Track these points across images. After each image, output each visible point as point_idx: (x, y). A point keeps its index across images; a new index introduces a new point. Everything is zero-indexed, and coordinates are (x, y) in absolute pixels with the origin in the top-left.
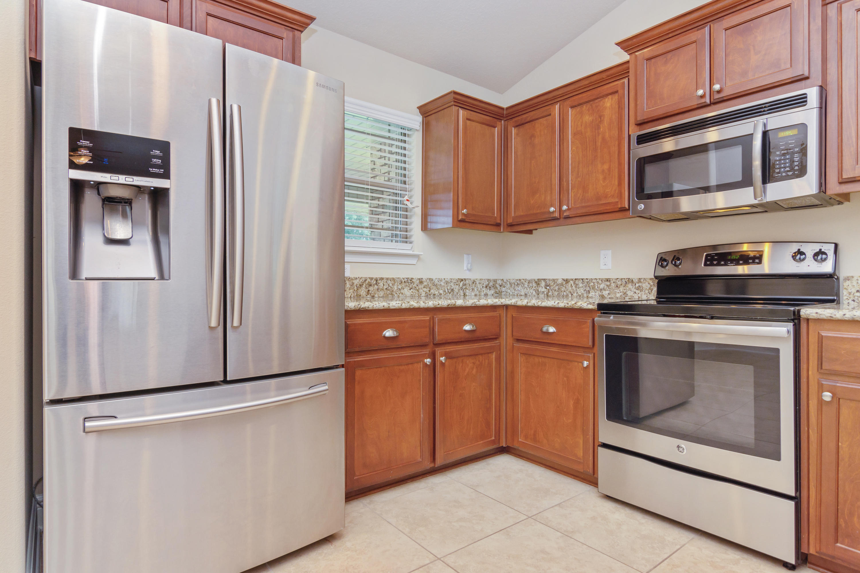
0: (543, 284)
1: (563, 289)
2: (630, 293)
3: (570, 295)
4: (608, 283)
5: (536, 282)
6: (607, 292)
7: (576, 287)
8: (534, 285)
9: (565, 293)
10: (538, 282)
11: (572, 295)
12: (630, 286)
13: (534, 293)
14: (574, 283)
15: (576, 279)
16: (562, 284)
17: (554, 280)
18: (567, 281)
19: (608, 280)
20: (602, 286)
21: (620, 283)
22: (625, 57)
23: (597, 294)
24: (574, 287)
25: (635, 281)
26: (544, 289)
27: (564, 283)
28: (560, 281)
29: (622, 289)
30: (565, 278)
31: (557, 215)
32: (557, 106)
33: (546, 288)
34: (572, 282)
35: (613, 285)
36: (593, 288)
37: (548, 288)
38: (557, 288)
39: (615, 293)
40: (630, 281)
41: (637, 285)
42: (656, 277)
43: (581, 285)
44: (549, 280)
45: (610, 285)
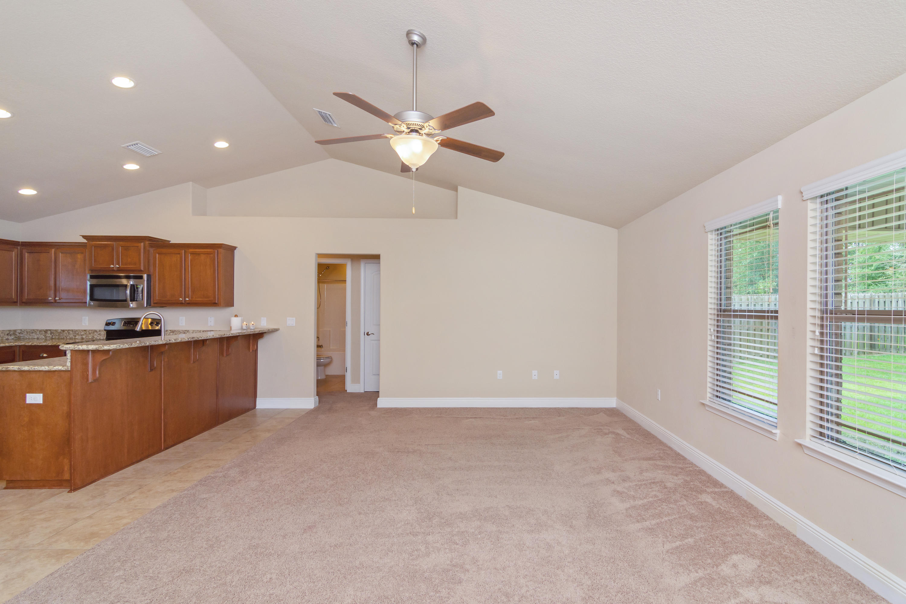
0: (49, 332)
1: (61, 335)
2: (95, 337)
3: (65, 338)
4: (85, 332)
5: (45, 331)
6: (85, 336)
7: (68, 334)
8: (43, 333)
9: (62, 337)
10: (46, 331)
11: (66, 338)
12: (95, 333)
13: (43, 337)
14: (68, 332)
15: (69, 330)
16: (61, 333)
17: (56, 330)
18: (63, 331)
19: (85, 330)
20: (82, 333)
21: (91, 332)
22: (85, 241)
23: (80, 337)
24: (67, 334)
25: (98, 331)
26: (50, 335)
27: (62, 332)
28: (59, 331)
29: (92, 335)
30: (63, 329)
31: (52, 301)
32: (53, 250)
33: (51, 334)
34: (66, 331)
35: (88, 333)
36: (78, 334)
37: (52, 334)
38: (57, 334)
39: (89, 337)
40: (96, 331)
41: (99, 333)
42: (105, 330)
43: (71, 333)
44: (53, 330)
45: (86, 333)
